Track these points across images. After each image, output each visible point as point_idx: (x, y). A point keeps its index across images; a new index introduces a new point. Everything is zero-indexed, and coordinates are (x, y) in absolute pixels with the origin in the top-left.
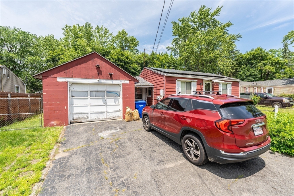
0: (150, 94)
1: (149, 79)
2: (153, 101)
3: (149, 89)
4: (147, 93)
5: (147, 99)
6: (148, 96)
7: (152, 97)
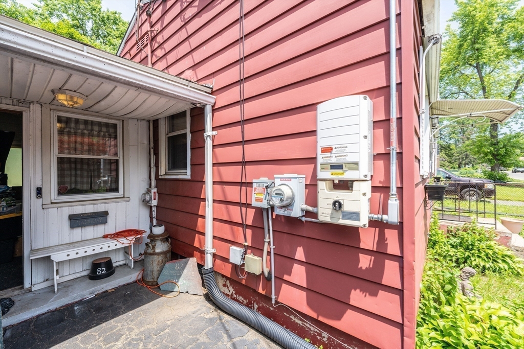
0: (177, 161)
1: (171, 58)
2: (209, 210)
3: (172, 128)
4: (156, 154)
5: (160, 194)
6: (163, 172)
7: (197, 179)
